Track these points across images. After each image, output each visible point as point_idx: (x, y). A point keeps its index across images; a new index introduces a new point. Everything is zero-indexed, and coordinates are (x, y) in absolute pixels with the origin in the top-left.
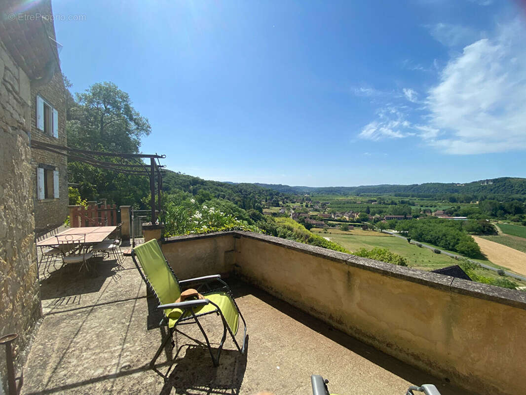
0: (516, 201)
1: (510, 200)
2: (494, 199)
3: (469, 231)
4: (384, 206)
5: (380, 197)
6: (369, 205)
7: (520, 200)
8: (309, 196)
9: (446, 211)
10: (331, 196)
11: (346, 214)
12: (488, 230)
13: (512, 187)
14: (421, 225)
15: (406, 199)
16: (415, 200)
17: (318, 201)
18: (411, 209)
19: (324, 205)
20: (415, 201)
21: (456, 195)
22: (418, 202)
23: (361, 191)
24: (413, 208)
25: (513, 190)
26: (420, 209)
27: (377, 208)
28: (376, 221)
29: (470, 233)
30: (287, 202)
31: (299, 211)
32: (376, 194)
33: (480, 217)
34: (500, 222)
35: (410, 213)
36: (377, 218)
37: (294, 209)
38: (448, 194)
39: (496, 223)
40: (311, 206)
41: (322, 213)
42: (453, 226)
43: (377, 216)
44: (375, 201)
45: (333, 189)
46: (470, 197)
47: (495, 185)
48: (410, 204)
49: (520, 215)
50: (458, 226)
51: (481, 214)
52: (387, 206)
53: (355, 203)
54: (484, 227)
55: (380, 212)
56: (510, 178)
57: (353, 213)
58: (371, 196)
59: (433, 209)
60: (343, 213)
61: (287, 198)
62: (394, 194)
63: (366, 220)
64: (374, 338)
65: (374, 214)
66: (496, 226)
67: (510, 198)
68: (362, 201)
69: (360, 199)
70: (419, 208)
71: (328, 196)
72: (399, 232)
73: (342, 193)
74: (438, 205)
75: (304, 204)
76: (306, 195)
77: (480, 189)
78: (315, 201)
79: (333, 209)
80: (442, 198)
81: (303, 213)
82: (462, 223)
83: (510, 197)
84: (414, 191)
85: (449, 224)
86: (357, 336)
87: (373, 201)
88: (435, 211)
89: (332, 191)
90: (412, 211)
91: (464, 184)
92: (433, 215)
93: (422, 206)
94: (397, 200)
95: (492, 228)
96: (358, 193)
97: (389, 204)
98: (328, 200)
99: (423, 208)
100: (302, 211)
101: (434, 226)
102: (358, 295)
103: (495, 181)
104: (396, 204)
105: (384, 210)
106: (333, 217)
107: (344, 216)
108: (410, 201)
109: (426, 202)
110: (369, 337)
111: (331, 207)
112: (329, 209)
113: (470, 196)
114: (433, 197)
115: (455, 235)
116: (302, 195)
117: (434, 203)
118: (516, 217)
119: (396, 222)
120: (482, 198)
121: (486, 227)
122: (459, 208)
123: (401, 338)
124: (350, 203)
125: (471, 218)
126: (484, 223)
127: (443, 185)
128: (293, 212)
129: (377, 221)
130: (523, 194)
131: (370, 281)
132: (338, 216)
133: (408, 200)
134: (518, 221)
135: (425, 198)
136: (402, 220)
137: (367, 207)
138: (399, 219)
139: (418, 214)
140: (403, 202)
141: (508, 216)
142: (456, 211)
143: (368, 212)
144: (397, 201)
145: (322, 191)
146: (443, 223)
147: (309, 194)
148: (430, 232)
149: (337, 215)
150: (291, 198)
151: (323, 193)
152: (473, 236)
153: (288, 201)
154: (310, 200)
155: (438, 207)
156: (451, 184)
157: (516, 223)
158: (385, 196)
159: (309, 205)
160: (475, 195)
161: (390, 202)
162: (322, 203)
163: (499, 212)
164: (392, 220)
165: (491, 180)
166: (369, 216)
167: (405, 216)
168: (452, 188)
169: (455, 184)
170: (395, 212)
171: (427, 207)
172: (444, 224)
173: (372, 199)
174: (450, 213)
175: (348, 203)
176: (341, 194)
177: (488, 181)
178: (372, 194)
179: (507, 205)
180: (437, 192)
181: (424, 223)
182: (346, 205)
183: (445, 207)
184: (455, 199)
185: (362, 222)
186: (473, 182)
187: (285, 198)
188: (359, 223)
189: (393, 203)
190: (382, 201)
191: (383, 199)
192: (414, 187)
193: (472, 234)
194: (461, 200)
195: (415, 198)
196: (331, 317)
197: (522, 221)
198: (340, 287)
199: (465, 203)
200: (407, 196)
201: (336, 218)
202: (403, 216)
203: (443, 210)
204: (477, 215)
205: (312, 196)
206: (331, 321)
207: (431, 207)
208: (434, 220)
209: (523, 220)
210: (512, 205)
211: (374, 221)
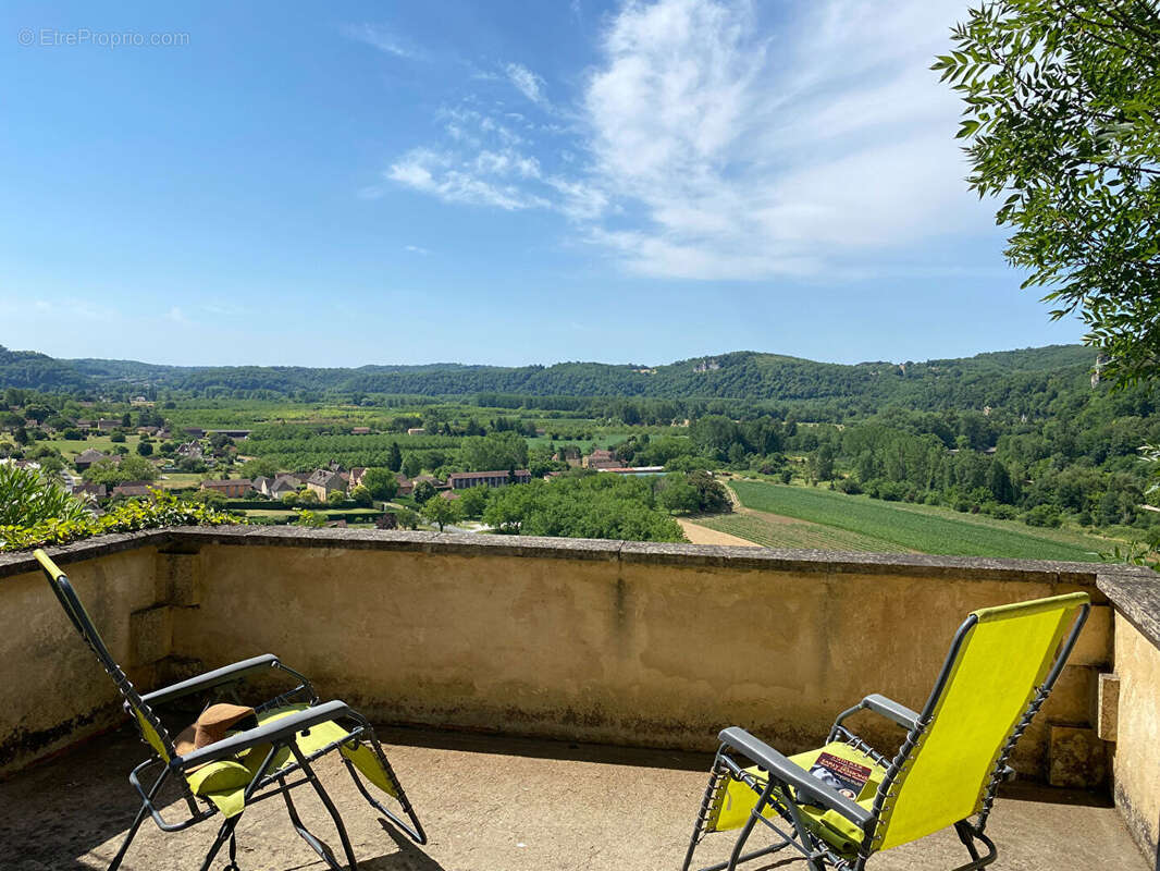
0: (768, 416)
1: (756, 414)
2: (721, 413)
3: (671, 507)
4: (446, 439)
5: (434, 406)
6: (398, 438)
7: (774, 414)
8: (152, 404)
9: (616, 452)
10: (250, 407)
11: (316, 476)
12: (712, 500)
13: (759, 378)
14: (556, 497)
15: (512, 416)
16: (537, 416)
17: (193, 425)
18: (527, 446)
19: (222, 444)
20: (536, 421)
21: (637, 401)
22: (544, 425)
23: (367, 385)
24: (531, 443)
25: (762, 386)
26: (552, 447)
27: (424, 448)
28: (422, 497)
29: (674, 512)
30: (41, 437)
31: (107, 476)
32: (419, 397)
33: (693, 464)
34: (735, 476)
35: (525, 463)
36: (428, 486)
37: (81, 467)
38: (621, 398)
39: (728, 478)
40: (168, 449)
41: (217, 476)
42: (633, 496)
43: (427, 475)
44: (419, 423)
45: (259, 378)
46: (670, 408)
47: (724, 373)
48: (522, 432)
49: (774, 454)
50: (645, 495)
51: (694, 455)
52: (457, 440)
53: (348, 431)
54: (703, 491)
55: (436, 463)
56: (754, 354)
57: (341, 469)
58: (403, 402)
59: (584, 445)
60: (304, 474)
61: (39, 416)
62: (474, 398)
63: (388, 493)
64: (681, 727)
65: (413, 471)
66: (727, 487)
67: (755, 411)
68: (373, 426)
69: (363, 416)
70: (548, 444)
71: (242, 403)
72: (493, 528)
73: (298, 392)
74: (597, 432)
75: (132, 442)
76: (140, 402)
77: (691, 383)
78: (183, 426)
79: (264, 460)
80: (606, 410)
81: (127, 483)
82: (654, 484)
83: (756, 406)
84: (533, 387)
85: (624, 490)
86: (641, 737)
87: (409, 423)
88: (591, 451)
89: (255, 385)
90: (530, 454)
91: (657, 368)
92: (584, 465)
93: (555, 437)
94: (485, 418)
95: (721, 494)
96: (359, 393)
97: (462, 434)
98: (238, 422)
99: (558, 445)
100: (125, 475)
101: (589, 499)
102: (641, 635)
103: (724, 361)
104: (483, 433)
105: (448, 453)
106: (264, 491)
107: (310, 487)
108: (525, 422)
109: (566, 425)
110: (670, 729)
111: (253, 453)
112: (247, 459)
113: (671, 403)
114: (582, 409)
115: (639, 520)
116: (119, 398)
117: (585, 426)
118: (769, 461)
119: (486, 496)
120: (696, 408)
121: (707, 493)
122: (646, 439)
123: (740, 704)
124: (331, 432)
125: (674, 469)
126: (704, 481)
127: (609, 369)
128: (76, 478)
129: (428, 496)
130: (781, 398)
131: (673, 593)
132: (285, 487)
133: (515, 417)
134: (773, 472)
135: (562, 412)
136: (503, 487)
137: (390, 445)
138: (493, 482)
139: (547, 463)
140: (502, 426)
141: (754, 459)
142: (639, 449)
143: (395, 464)
144: (485, 422)
145: (211, 383)
146: (610, 486)
147: (153, 396)
148: (580, 518)
149: (278, 482)
150: (64, 414)
151: (220, 391)
152: (680, 522)
153: (44, 429)
154: (159, 423)
155: (596, 440)
156: (626, 367)
157: (768, 477)
158: (448, 403)
159: (156, 447)
160: (680, 400)
161: (464, 424)
162: (214, 437)
163: (735, 448)
164: (472, 489)
165: (715, 358)
166: (398, 479)
167: (512, 473)
168: (630, 379)
169: (636, 367)
170: (484, 460)
171: (570, 439)
172: (612, 491)
173: (408, 415)
174: (626, 456)
175: (321, 431)
176: (291, 396)
177: (708, 360)
178: (406, 397)
179: (748, 429)
180: (592, 393)
181: (563, 491)
182: (314, 442)
183: (614, 436)
184: (637, 413)
185: (376, 503)
186: (677, 364)
187: (32, 414)
188: (363, 507)
189: (475, 430)
190: (439, 425)
191: (445, 418)
192: (531, 376)
193: (678, 516)
194: (651, 415)
195: (536, 411)
196: (570, 717)
197: (780, 472)
198: (596, 627)
199: (660, 425)
200: (515, 405)
201: (276, 496)
202: (506, 473)
203: (611, 449)
204: (687, 458)
205: (171, 406)
206: (571, 728)
207: (579, 439)
208: (589, 480)
209: (783, 469)
210: (760, 429)
211: (418, 495)
